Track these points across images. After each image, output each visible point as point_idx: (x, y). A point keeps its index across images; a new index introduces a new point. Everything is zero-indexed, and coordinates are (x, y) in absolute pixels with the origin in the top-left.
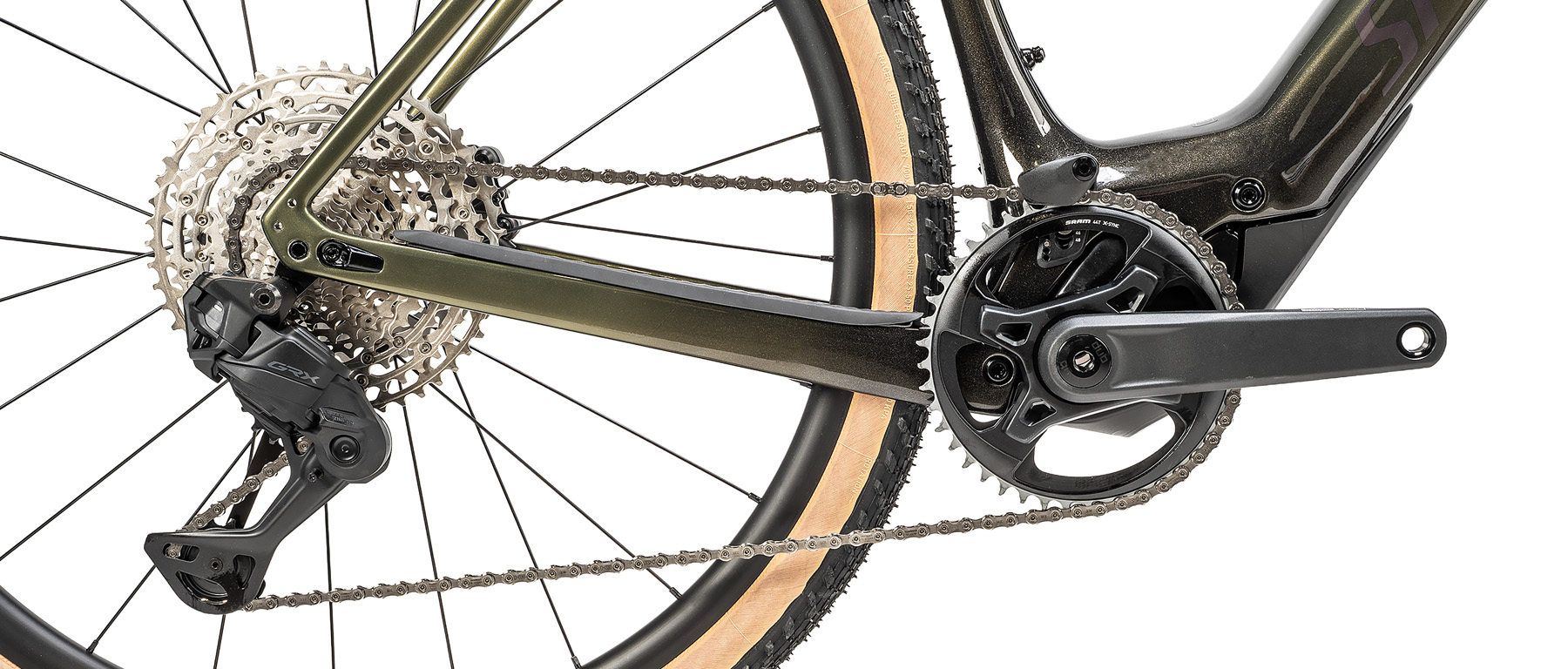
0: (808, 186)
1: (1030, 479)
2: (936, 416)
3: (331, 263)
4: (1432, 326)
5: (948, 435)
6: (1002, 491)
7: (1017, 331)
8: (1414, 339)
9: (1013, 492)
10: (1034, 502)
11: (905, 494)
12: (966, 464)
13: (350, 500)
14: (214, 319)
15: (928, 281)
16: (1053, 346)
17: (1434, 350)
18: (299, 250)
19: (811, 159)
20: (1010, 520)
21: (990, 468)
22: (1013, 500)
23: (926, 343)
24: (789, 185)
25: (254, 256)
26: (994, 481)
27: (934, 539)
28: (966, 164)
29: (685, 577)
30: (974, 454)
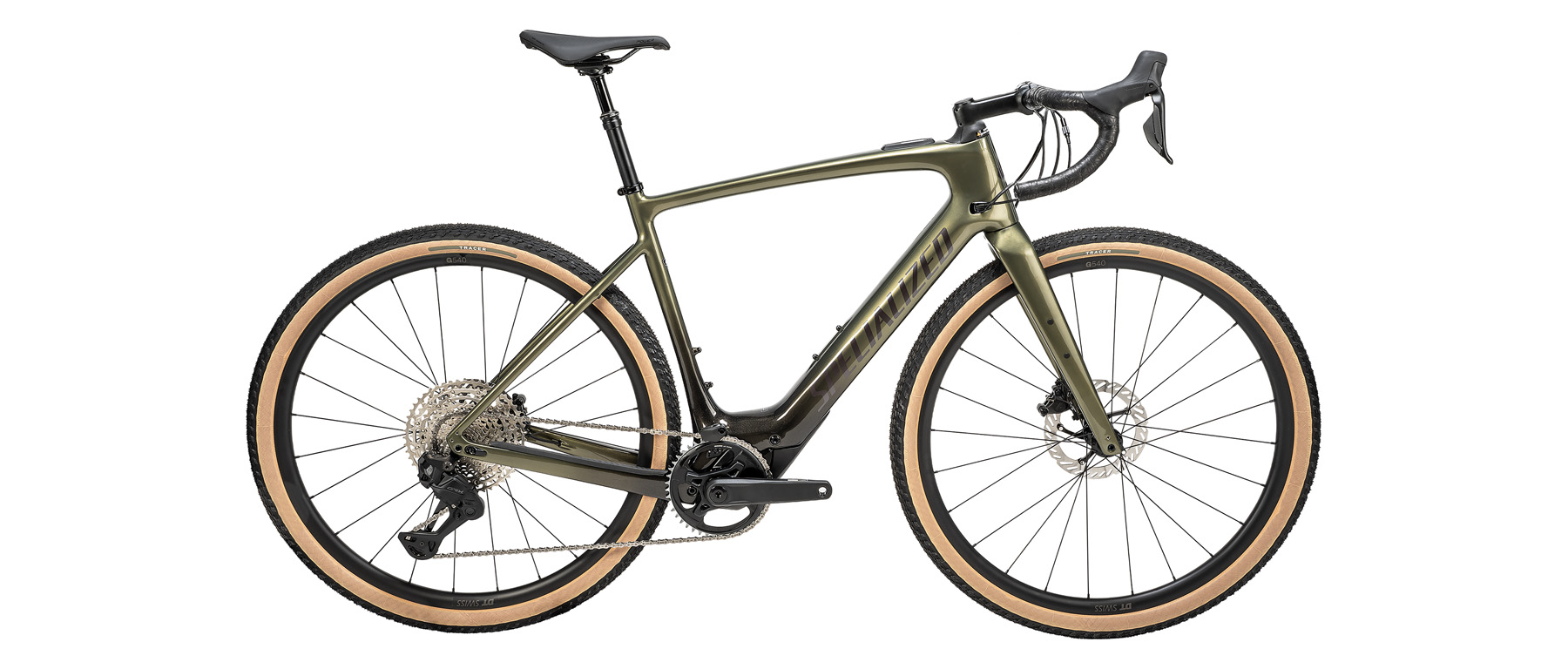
0: (631, 429)
1: (701, 526)
2: (670, 505)
3: (469, 453)
4: (828, 486)
5: (675, 513)
6: (693, 530)
7: (698, 481)
8: (823, 490)
9: (697, 531)
10: (703, 534)
11: (657, 530)
12: (681, 522)
13: (469, 525)
14: (429, 471)
15: (669, 464)
16: (711, 487)
17: (828, 495)
18: (459, 448)
19: (633, 419)
20: (696, 539)
21: (689, 523)
22: (696, 533)
23: (669, 476)
24: (624, 429)
25: (441, 445)
26: (690, 528)
27: (670, 544)
28: (686, 423)
29: (580, 553)
30: (684, 519)
